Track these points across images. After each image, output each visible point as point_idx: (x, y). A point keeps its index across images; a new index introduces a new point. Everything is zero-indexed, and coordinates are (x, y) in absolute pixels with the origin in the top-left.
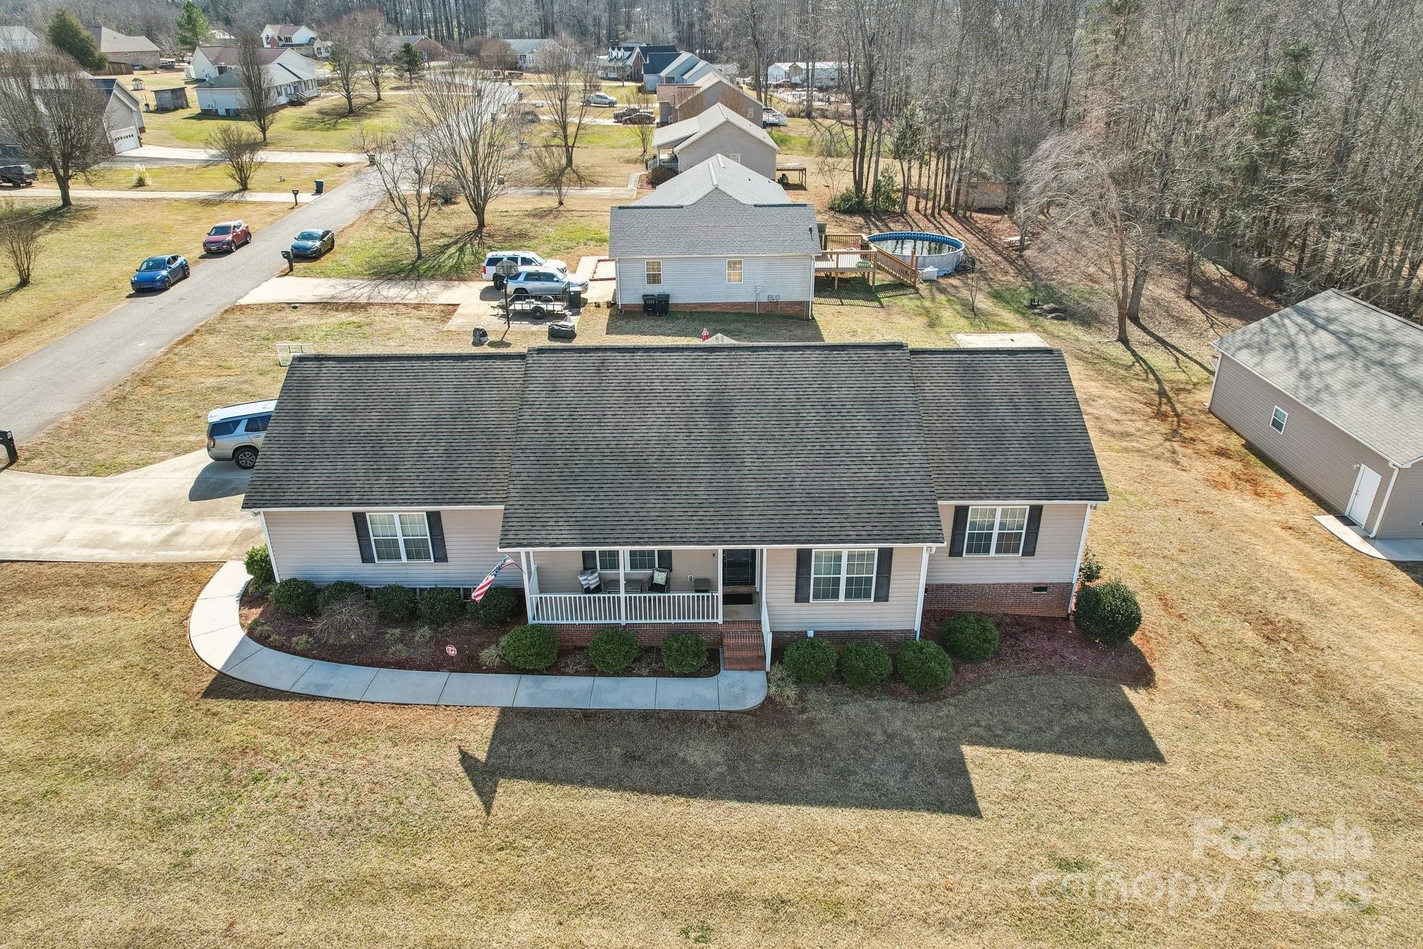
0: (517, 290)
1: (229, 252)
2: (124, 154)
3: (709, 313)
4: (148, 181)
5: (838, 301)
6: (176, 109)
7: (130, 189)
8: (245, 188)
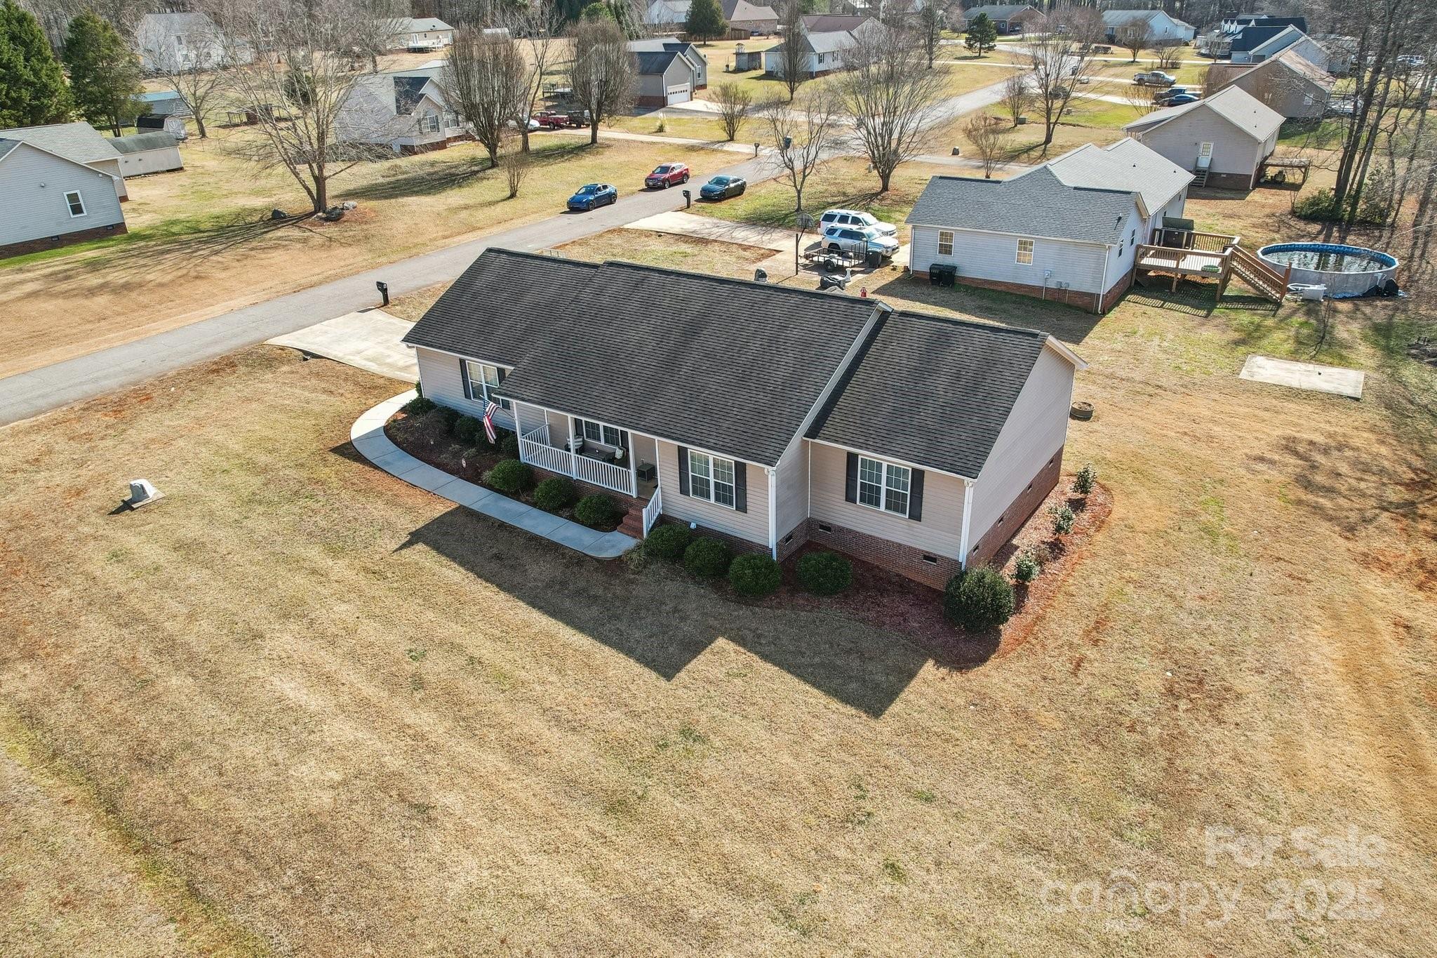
0: (831, 245)
1: (663, 188)
2: (675, 106)
3: (993, 290)
4: (667, 128)
5: (1159, 303)
6: (749, 70)
7: (650, 134)
8: (732, 139)
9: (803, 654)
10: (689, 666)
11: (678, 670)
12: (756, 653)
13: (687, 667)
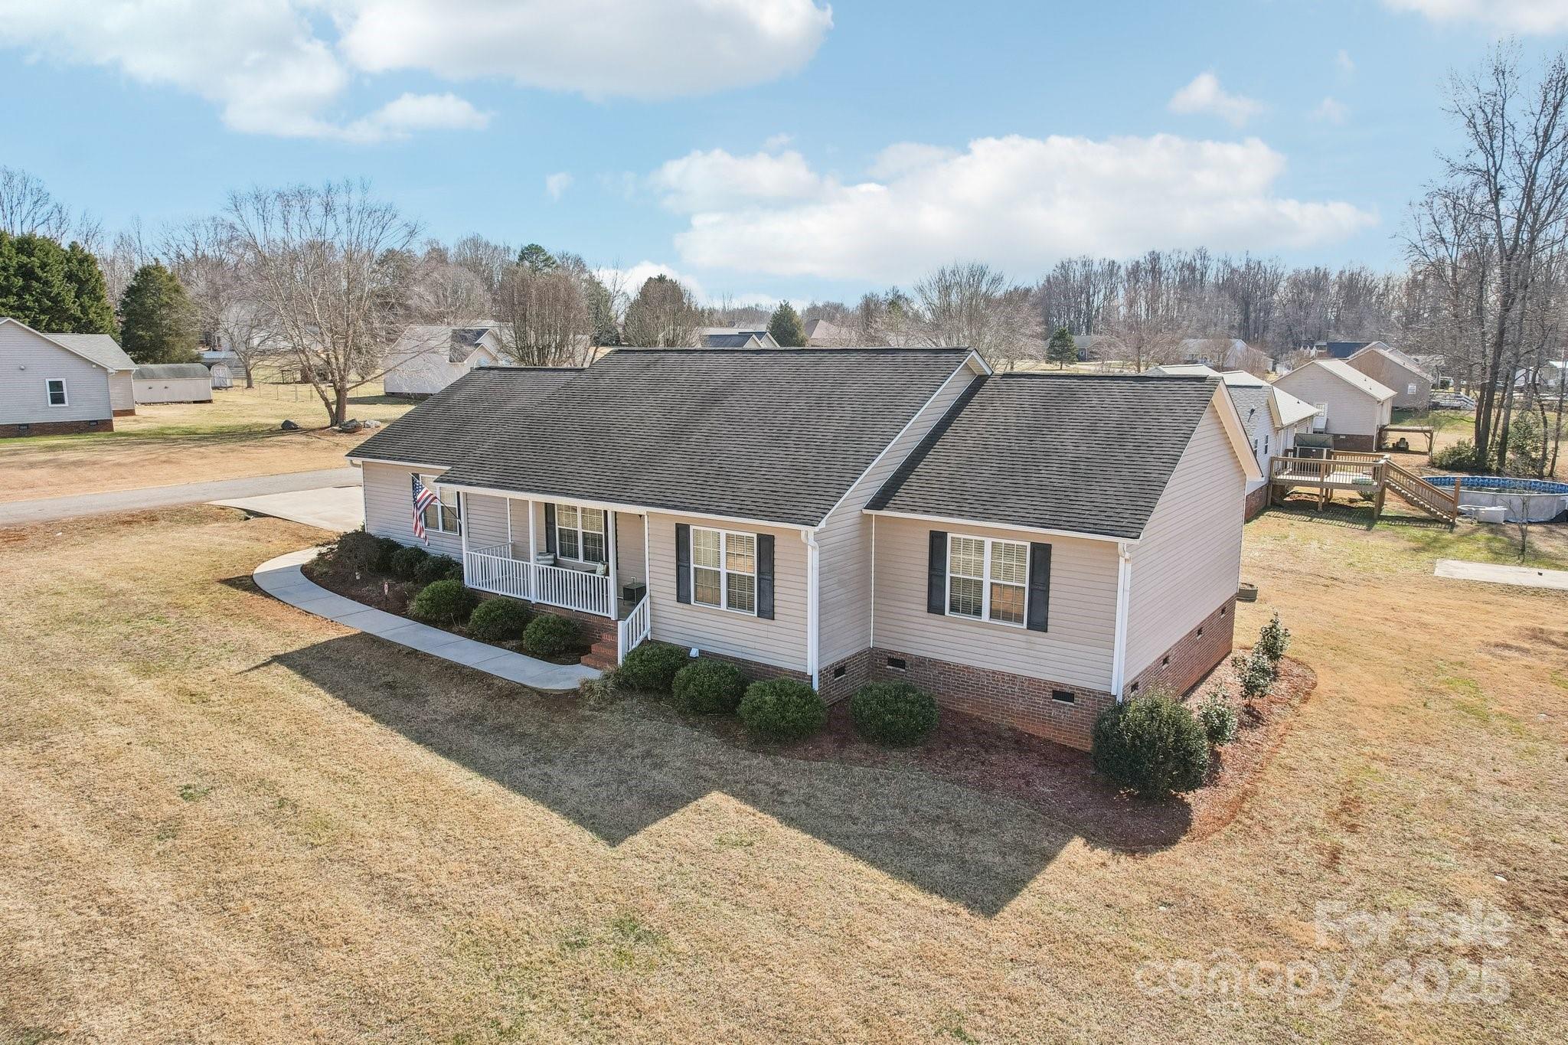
9: (855, 821)
10: (653, 828)
11: (633, 831)
12: (773, 814)
13: (650, 828)
